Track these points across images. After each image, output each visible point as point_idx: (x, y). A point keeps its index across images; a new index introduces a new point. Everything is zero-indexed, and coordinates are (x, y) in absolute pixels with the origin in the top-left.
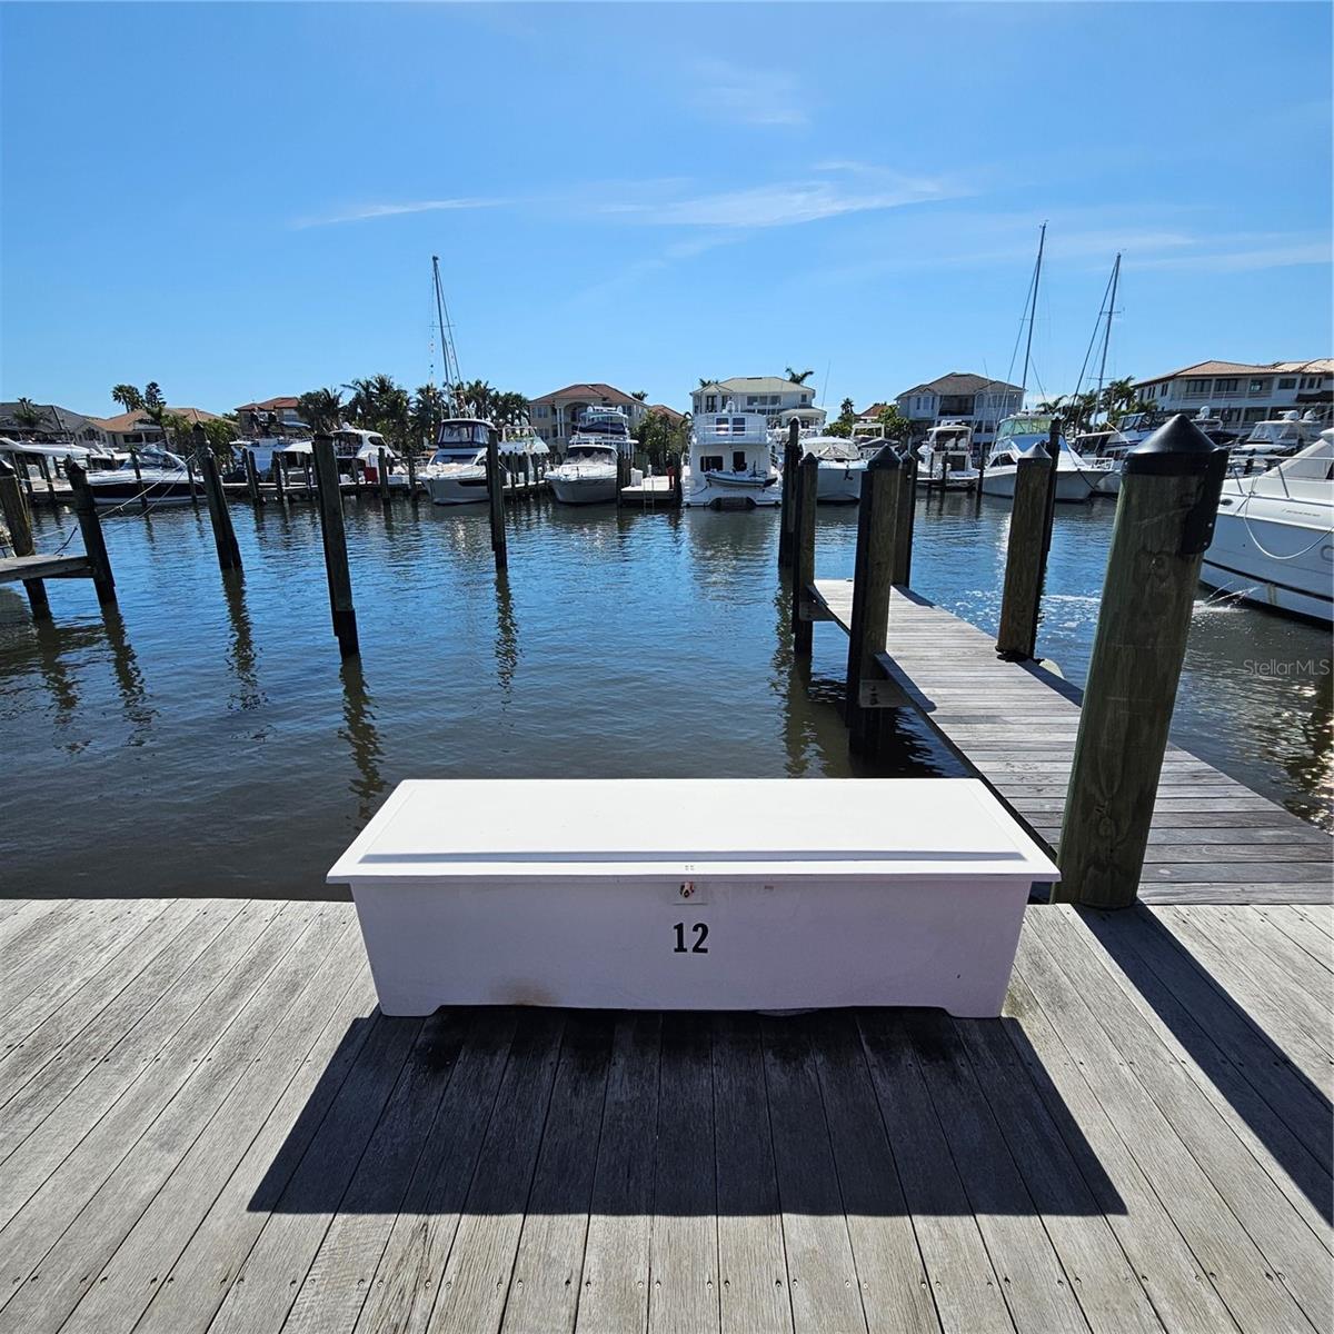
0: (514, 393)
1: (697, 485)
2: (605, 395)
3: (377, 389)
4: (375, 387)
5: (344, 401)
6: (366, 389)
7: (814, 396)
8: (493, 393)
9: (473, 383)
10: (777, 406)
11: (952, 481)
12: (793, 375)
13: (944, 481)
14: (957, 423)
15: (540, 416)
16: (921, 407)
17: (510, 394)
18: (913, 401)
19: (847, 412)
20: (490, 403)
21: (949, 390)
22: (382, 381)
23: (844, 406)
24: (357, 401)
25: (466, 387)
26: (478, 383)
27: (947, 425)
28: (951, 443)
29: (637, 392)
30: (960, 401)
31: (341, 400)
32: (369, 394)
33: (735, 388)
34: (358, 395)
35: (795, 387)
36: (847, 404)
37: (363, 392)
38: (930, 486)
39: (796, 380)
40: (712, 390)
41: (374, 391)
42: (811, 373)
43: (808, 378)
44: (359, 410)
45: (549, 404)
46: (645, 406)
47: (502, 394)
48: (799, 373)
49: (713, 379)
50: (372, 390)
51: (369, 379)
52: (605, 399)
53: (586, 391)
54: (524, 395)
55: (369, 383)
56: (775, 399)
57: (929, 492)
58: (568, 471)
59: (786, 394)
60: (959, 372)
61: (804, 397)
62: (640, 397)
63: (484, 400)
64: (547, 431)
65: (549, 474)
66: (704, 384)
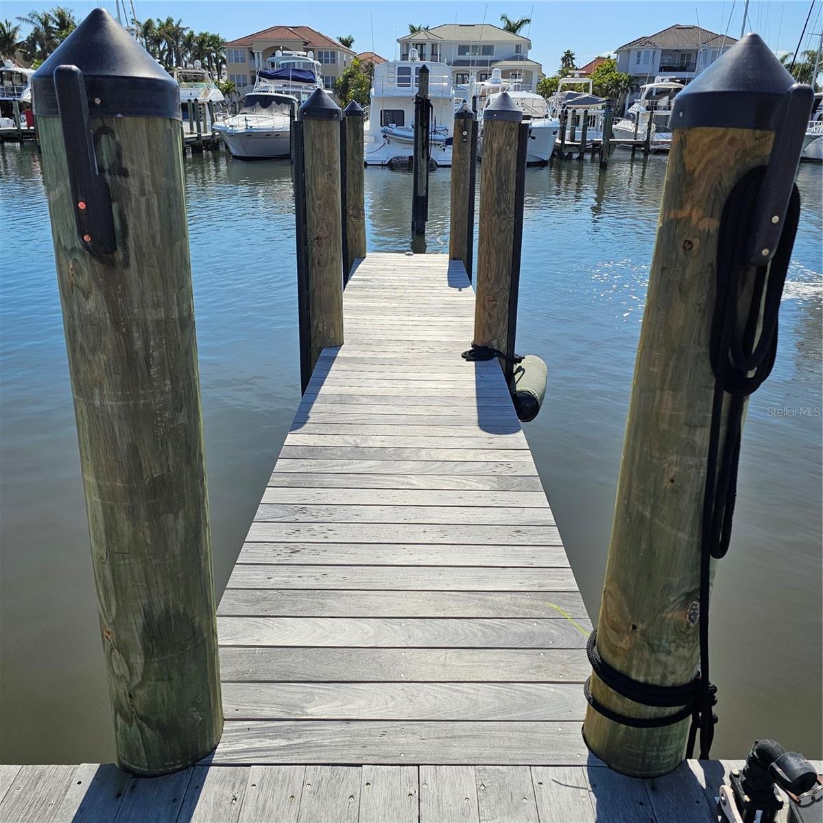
0: (211, 34)
1: (376, 141)
2: (307, 39)
3: (57, 24)
4: (54, 21)
5: (22, 36)
6: (45, 24)
7: (529, 47)
8: (186, 33)
9: (164, 21)
10: (489, 58)
11: (657, 143)
12: (509, 22)
13: (647, 143)
14: (671, 80)
15: (237, 60)
16: (641, 61)
17: (205, 35)
18: (633, 55)
19: (567, 66)
20: (184, 44)
21: (672, 43)
22: (61, 16)
23: (564, 60)
24: (35, 37)
25: (157, 25)
26: (169, 21)
27: (663, 82)
28: (663, 102)
29: (344, 37)
30: (683, 56)
31: (17, 37)
32: (49, 30)
33: (447, 36)
34: (37, 30)
35: (509, 36)
36: (568, 58)
37: (41, 25)
38: (636, 147)
39: (512, 29)
40: (420, 37)
41: (54, 26)
42: (529, 21)
43: (525, 27)
44: (39, 48)
45: (247, 46)
46: (352, 53)
47: (196, 34)
48: (515, 20)
49: (424, 25)
50: (51, 24)
51: (47, 12)
52: (306, 44)
53: (287, 34)
54: (222, 37)
55: (48, 17)
56: (488, 49)
57: (633, 155)
58: (238, 123)
59: (499, 43)
60: (683, 24)
61: (518, 48)
62: (347, 43)
63: (177, 40)
64: (244, 76)
65: (220, 124)
66: (413, 30)
